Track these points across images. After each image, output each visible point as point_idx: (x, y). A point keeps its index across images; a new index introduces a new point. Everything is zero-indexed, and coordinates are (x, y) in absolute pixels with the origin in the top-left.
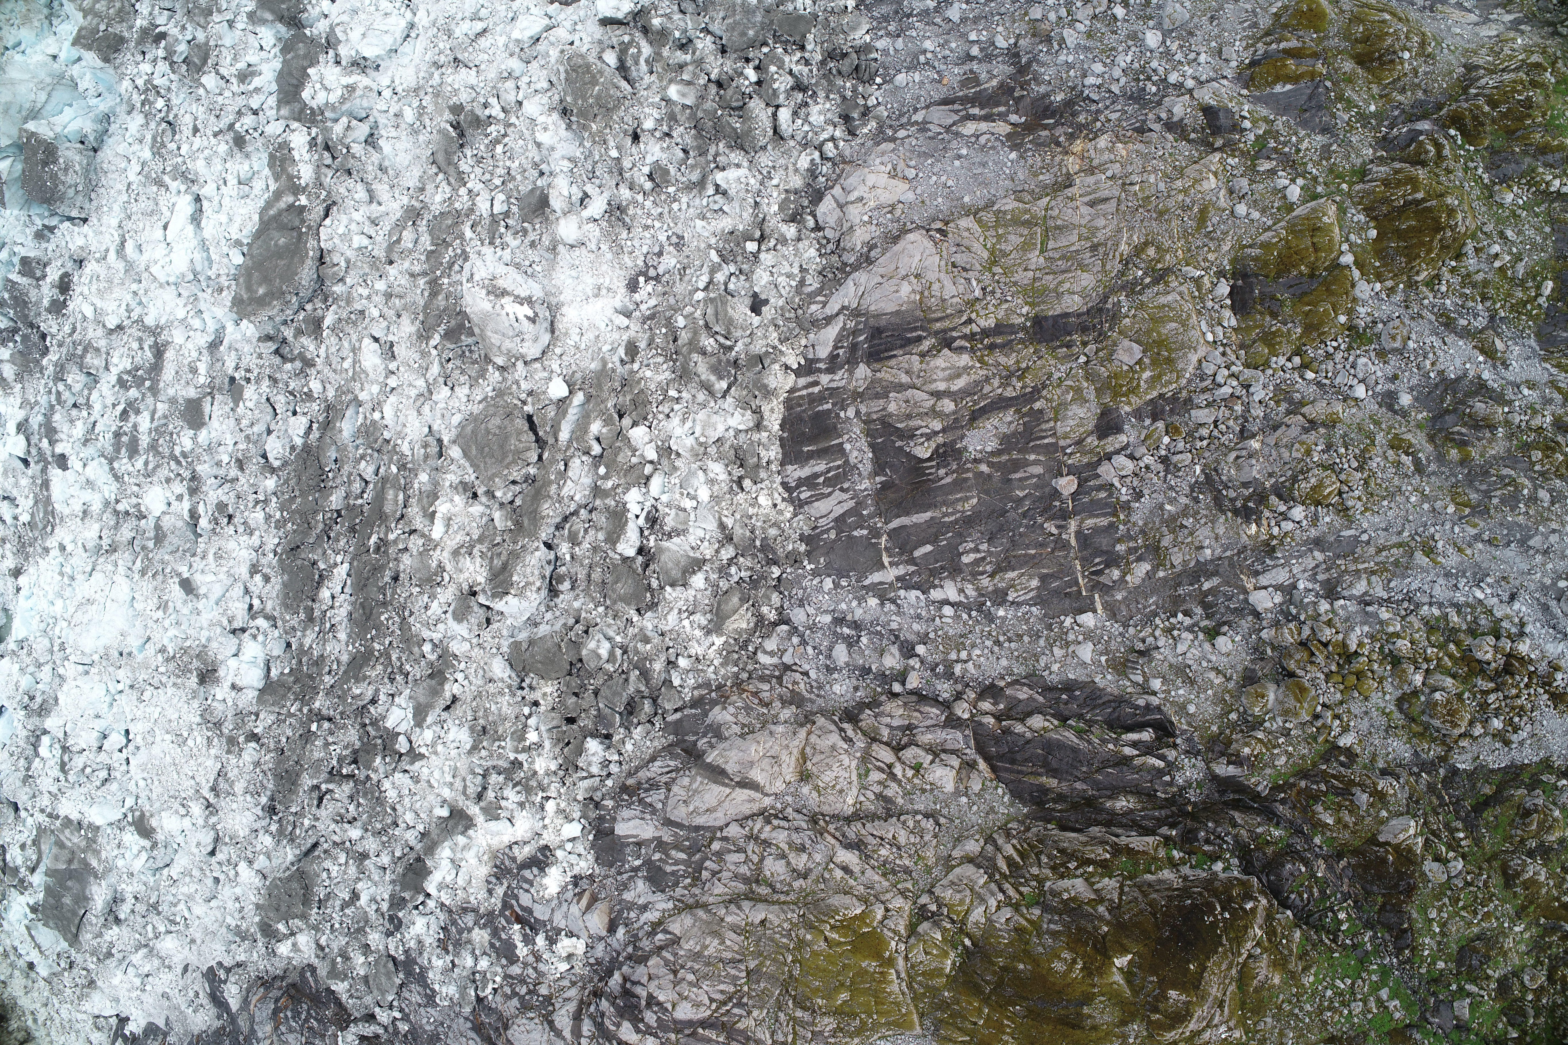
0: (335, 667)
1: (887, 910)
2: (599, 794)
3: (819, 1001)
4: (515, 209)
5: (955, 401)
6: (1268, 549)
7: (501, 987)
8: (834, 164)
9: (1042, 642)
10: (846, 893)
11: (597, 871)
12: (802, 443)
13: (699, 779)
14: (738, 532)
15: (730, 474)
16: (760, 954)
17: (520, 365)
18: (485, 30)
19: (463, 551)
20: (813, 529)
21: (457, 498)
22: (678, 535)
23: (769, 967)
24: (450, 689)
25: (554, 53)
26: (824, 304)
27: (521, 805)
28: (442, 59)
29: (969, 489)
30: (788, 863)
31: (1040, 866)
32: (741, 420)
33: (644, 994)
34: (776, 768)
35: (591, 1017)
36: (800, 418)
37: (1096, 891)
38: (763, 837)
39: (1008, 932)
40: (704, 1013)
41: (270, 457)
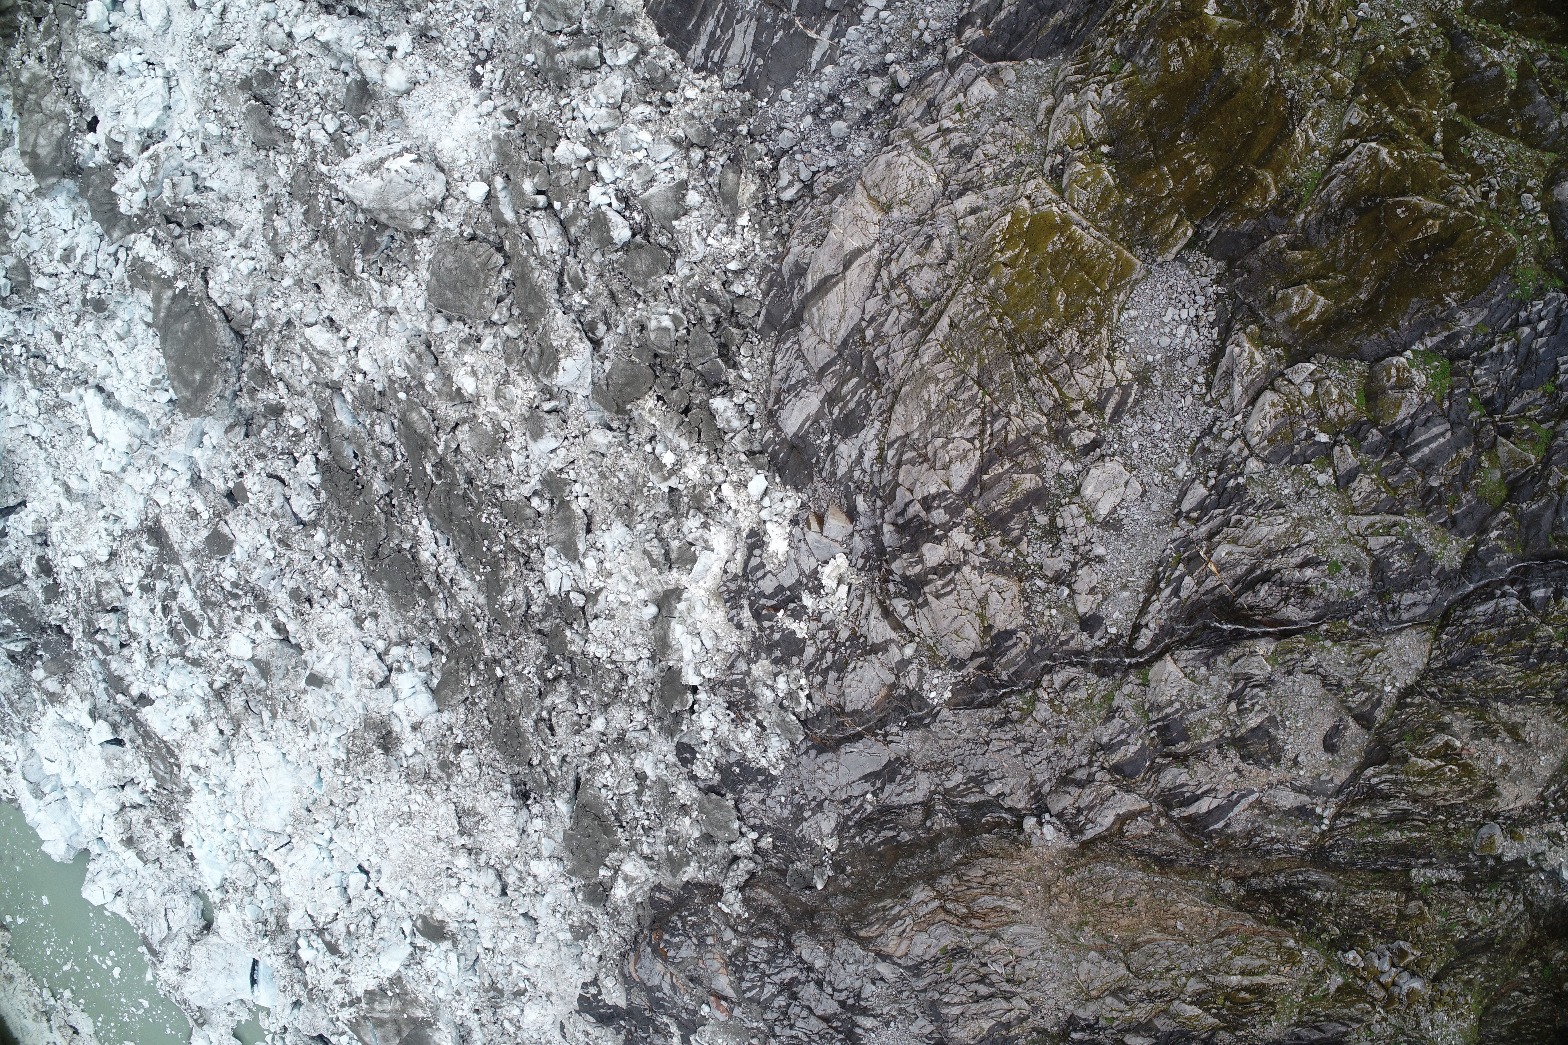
0: (479, 611)
1: (1028, 198)
2: (756, 443)
3: (1047, 325)
4: (345, 116)
7: (811, 686)
10: (989, 226)
11: (805, 497)
12: (684, 26)
13: (814, 312)
14: (691, 132)
15: (651, 104)
16: (972, 353)
17: (436, 214)
20: (743, 73)
21: (467, 358)
23: (987, 355)
24: (579, 506)
27: (705, 526)
30: (930, 266)
32: (625, 53)
33: (918, 506)
34: (860, 223)
35: (897, 595)
36: (667, 13)
38: (895, 275)
39: (1122, 96)
40: (975, 458)
41: (305, 517)
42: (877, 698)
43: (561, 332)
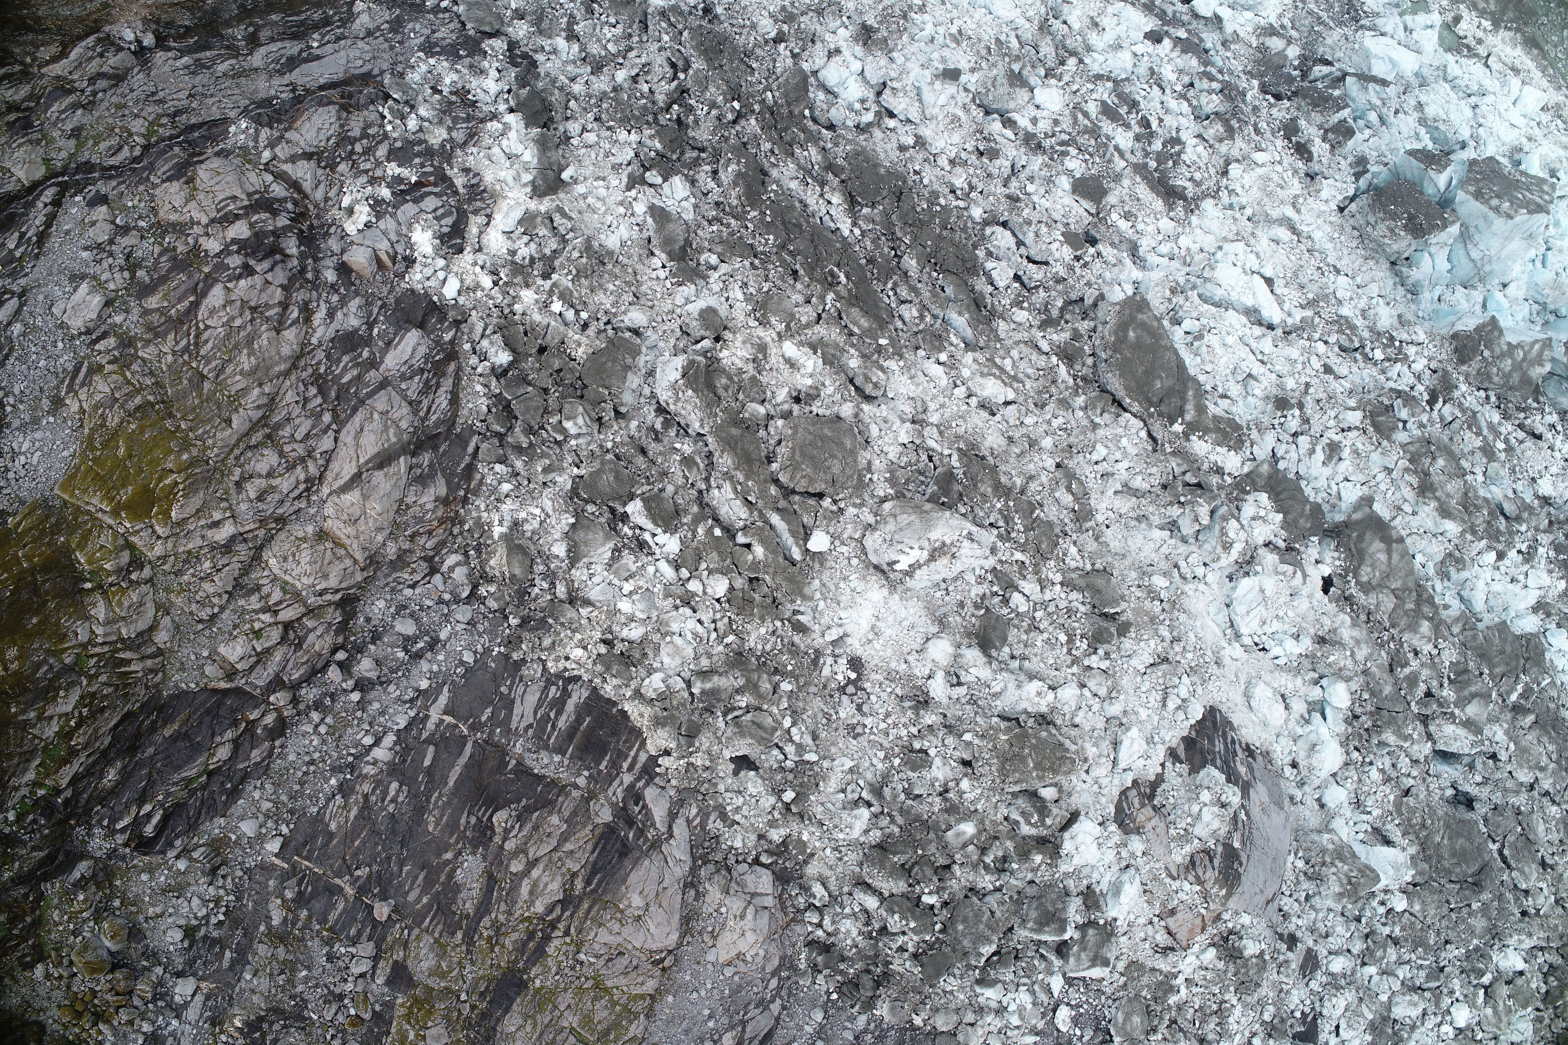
0: (773, 160)
1: (159, 537)
2: (466, 330)
3: (133, 426)
4: (1005, 611)
5: (515, 875)
6: (216, 1021)
7: (382, 126)
8: (798, 911)
9: (284, 798)
10: (198, 511)
11: (403, 285)
12: (595, 721)
13: (394, 440)
14: (571, 613)
15: (623, 640)
16: (208, 400)
17: (871, 519)
18: (1164, 705)
19: (760, 356)
20: (522, 678)
21: (809, 382)
22: (613, 558)
23: (193, 400)
24: (661, 257)
25: (1091, 751)
26: (689, 821)
27: (513, 253)
28: (1178, 648)
29: (442, 831)
30: (260, 476)
31: (104, 684)
32: (654, 684)
33: (258, 269)
34: (345, 517)
35: (285, 200)
36: (615, 733)
37: (51, 718)
38: (299, 468)
39: (68, 628)
40: (202, 313)
41: (999, 229)
42: (304, 117)
43: (689, 407)
